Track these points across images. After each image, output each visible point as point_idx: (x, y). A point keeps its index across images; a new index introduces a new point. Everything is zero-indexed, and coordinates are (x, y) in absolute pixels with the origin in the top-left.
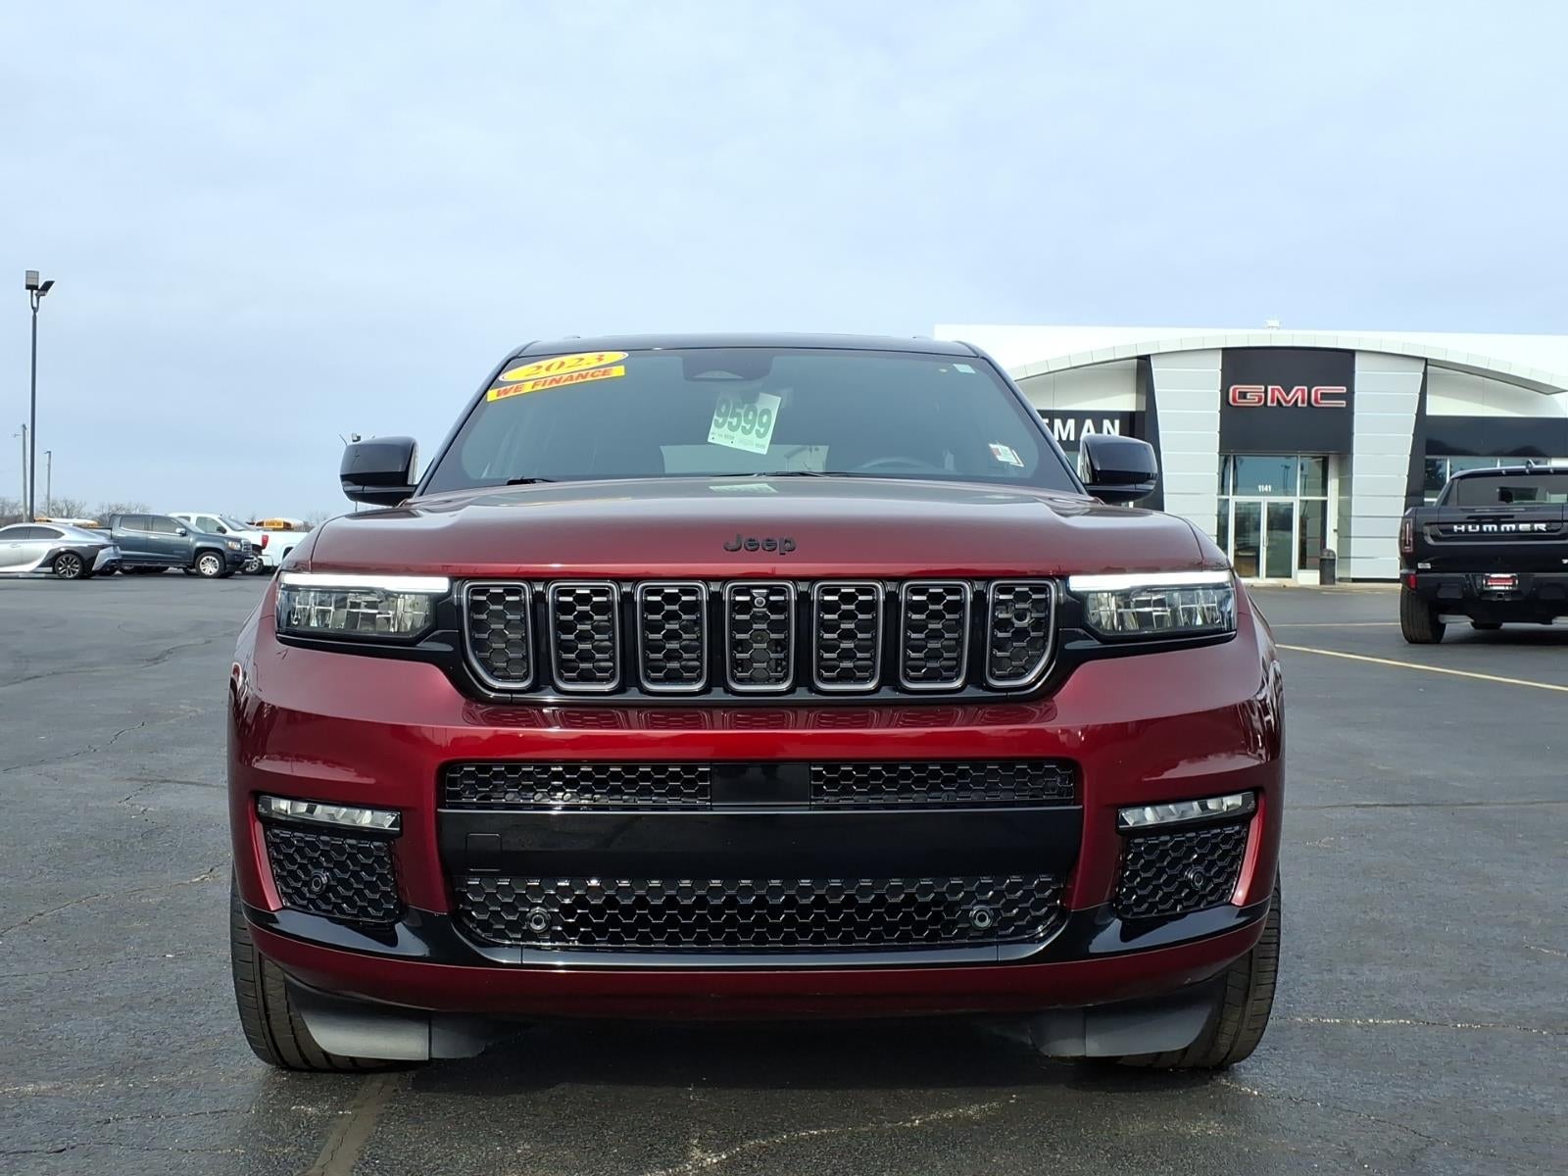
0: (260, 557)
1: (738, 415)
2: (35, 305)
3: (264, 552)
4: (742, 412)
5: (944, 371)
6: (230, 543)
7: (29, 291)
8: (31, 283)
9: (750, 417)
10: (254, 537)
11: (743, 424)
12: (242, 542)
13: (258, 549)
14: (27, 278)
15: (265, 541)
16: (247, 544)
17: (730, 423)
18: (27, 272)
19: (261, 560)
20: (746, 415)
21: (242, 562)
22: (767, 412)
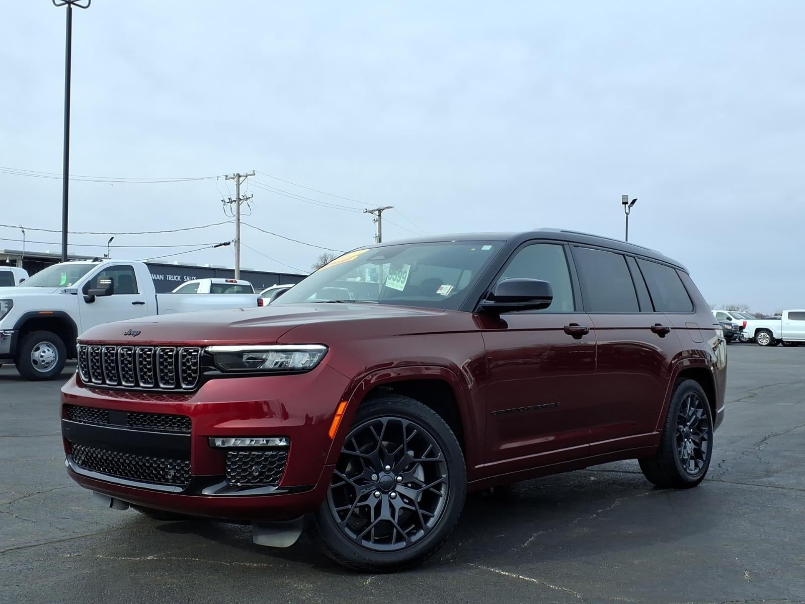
0: (742, 333)
1: (396, 274)
2: (627, 211)
3: (744, 330)
4: (397, 272)
5: (472, 250)
6: (726, 326)
7: (624, 205)
8: (625, 201)
9: (400, 275)
10: (740, 323)
11: (397, 278)
12: (733, 325)
13: (742, 328)
14: (623, 199)
15: (745, 324)
16: (735, 326)
17: (393, 278)
18: (623, 196)
19: (743, 334)
20: (399, 274)
21: (732, 336)
22: (405, 272)
